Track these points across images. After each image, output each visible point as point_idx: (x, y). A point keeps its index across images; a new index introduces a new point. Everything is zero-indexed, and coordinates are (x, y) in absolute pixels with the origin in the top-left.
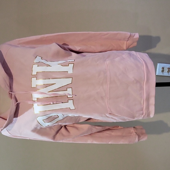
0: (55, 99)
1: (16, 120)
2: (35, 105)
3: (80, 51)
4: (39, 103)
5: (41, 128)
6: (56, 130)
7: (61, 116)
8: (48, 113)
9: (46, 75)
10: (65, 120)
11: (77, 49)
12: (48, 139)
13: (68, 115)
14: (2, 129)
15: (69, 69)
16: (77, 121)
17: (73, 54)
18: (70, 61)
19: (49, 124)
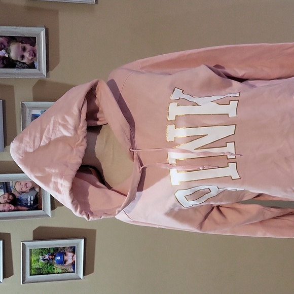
0: (207, 161)
1: (140, 196)
2: (173, 171)
3: (245, 77)
4: (180, 168)
5: (180, 210)
6: (204, 213)
7: (214, 189)
8: (195, 184)
9: (192, 121)
10: (220, 196)
11: (240, 73)
12: (191, 229)
13: (225, 189)
14: (120, 209)
15: (231, 110)
16: (239, 199)
17: (235, 83)
18: (232, 95)
19: (195, 203)
